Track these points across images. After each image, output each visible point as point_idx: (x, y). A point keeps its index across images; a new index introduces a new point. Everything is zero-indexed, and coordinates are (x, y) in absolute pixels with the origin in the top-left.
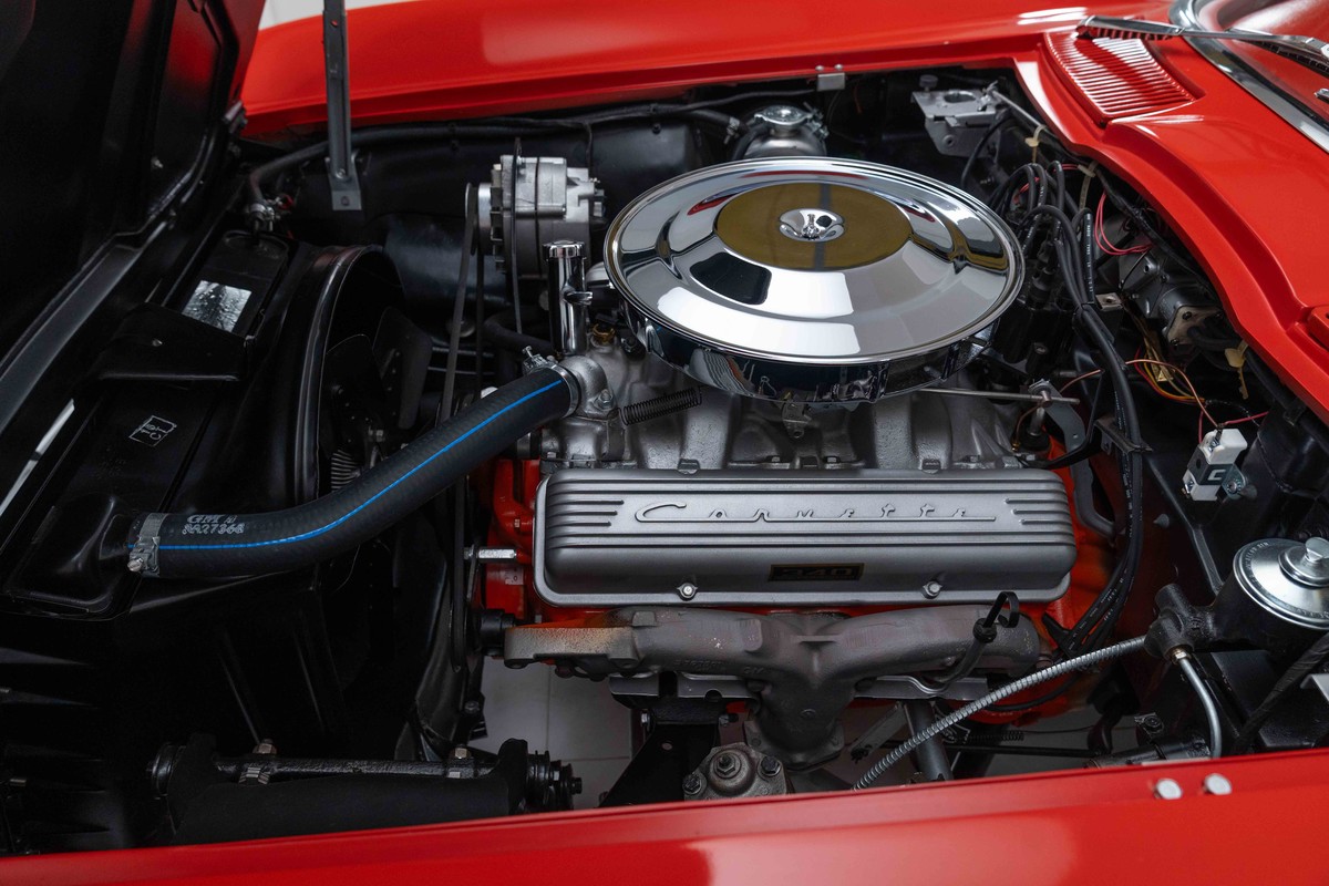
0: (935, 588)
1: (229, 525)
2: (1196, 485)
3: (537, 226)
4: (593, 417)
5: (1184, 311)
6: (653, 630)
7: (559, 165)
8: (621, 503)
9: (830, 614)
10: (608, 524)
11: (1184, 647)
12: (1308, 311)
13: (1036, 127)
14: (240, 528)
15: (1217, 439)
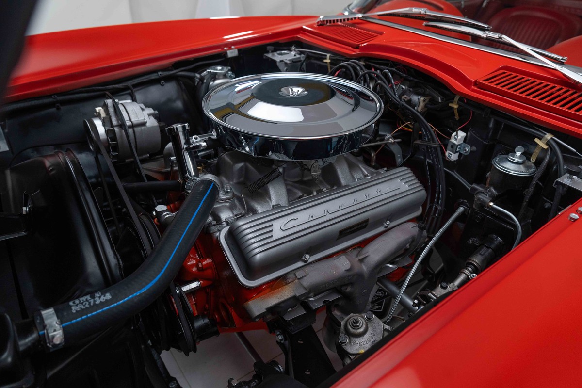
0: (388, 222)
1: (100, 297)
2: (453, 154)
3: (134, 131)
4: (225, 199)
5: (422, 99)
6: (307, 276)
7: (130, 103)
8: (272, 225)
9: (356, 248)
10: (272, 236)
11: (491, 201)
12: (476, 81)
13: (326, 55)
14: (108, 296)
15: (457, 135)
